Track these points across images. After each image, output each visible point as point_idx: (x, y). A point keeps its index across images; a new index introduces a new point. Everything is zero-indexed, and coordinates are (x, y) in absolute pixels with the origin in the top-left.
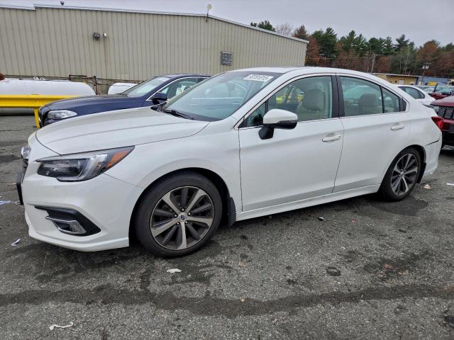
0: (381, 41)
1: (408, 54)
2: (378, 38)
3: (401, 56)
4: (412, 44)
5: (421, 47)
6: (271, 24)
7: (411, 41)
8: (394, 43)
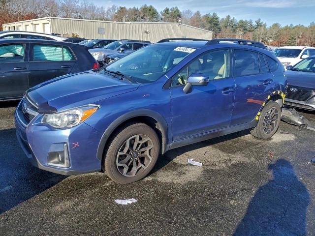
0: (246, 22)
1: (262, 31)
2: (244, 20)
3: (257, 32)
4: (265, 25)
5: (270, 27)
6: (179, 9)
7: (264, 23)
8: (254, 24)
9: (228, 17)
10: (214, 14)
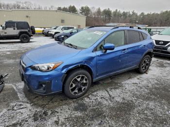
9: (117, 10)
10: (109, 9)
